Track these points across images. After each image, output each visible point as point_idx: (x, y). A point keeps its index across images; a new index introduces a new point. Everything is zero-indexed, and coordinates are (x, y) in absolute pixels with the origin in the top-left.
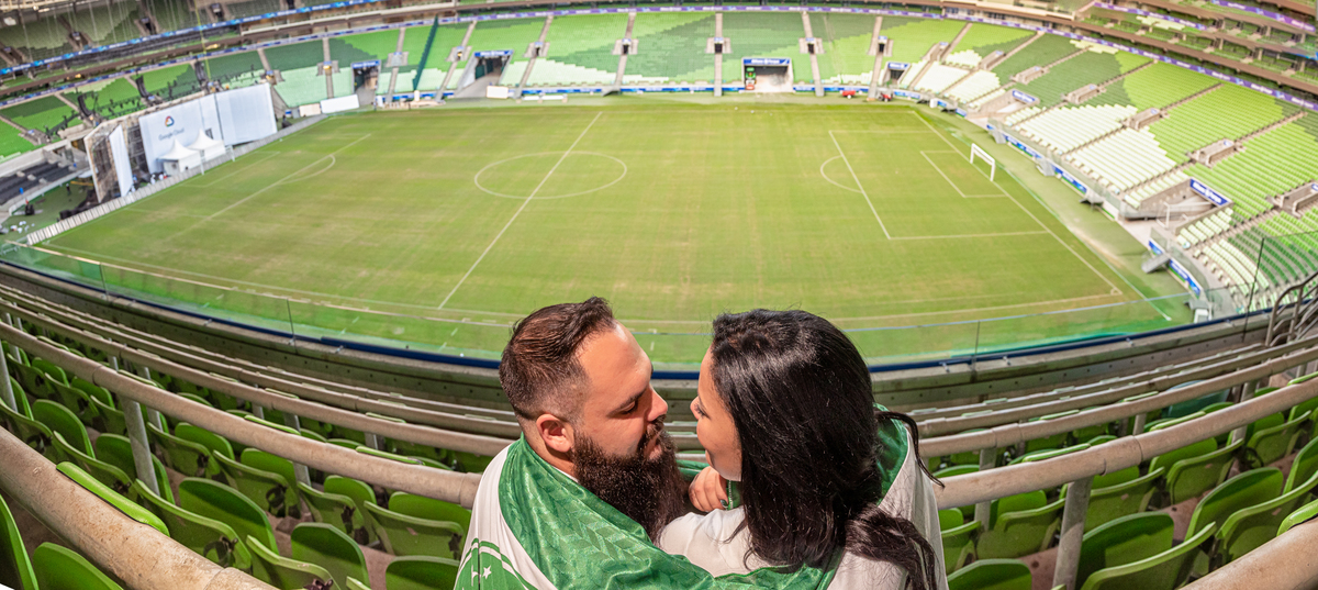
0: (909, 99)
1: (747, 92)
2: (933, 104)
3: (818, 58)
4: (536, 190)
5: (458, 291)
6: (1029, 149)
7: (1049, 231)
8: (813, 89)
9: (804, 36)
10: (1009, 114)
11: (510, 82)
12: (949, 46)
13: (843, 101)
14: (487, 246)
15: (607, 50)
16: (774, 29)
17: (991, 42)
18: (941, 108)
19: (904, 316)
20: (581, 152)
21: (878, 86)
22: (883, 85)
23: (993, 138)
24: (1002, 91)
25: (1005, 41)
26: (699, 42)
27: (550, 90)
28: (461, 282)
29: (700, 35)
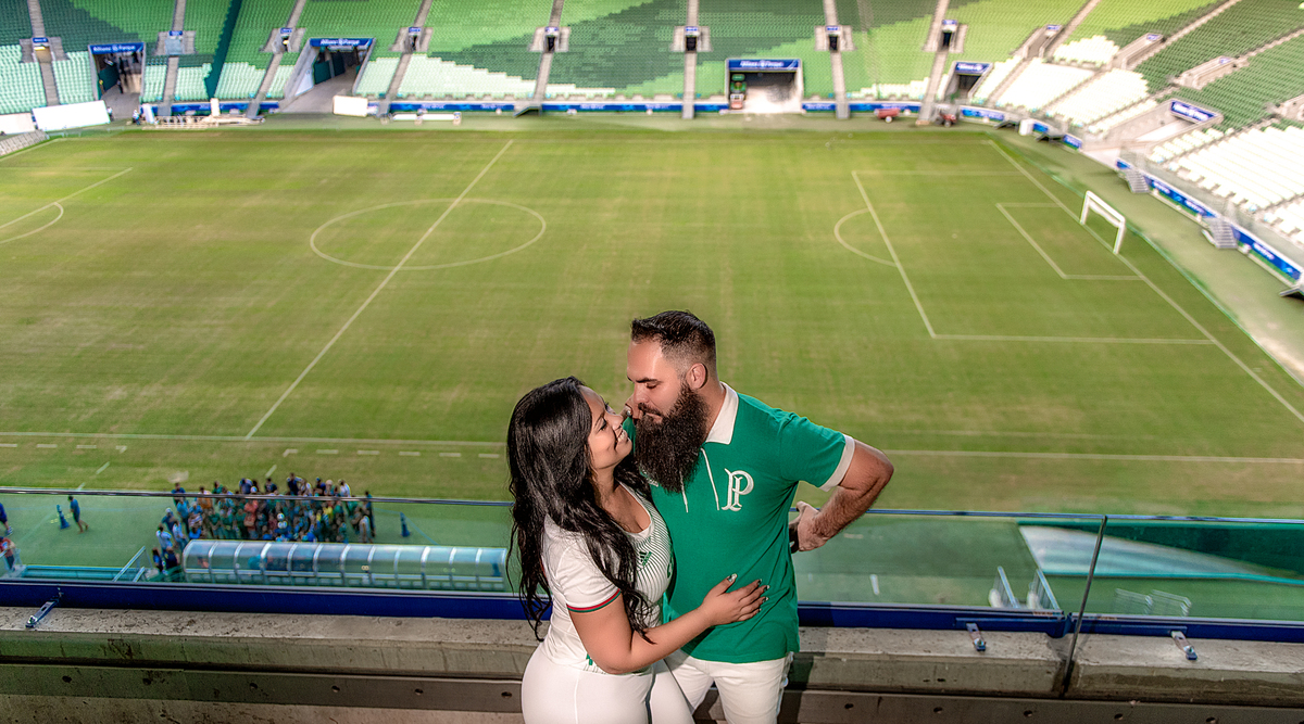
0: (986, 121)
1: (732, 112)
2: (1025, 129)
3: (844, 61)
4: (408, 256)
5: (278, 410)
6: (1192, 201)
7: (1214, 341)
8: (833, 108)
9: (823, 23)
10: (1161, 144)
11: (370, 91)
12: (1063, 30)
13: (879, 126)
14: (329, 340)
15: (521, 44)
16: (777, 13)
17: (1140, 20)
18: (1038, 135)
19: (946, 453)
20: (477, 200)
21: (937, 101)
22: (944, 100)
23: (1126, 184)
24: (1151, 104)
25: (1166, 17)
26: (660, 35)
27: (435, 103)
28: (284, 397)
29: (662, 23)
